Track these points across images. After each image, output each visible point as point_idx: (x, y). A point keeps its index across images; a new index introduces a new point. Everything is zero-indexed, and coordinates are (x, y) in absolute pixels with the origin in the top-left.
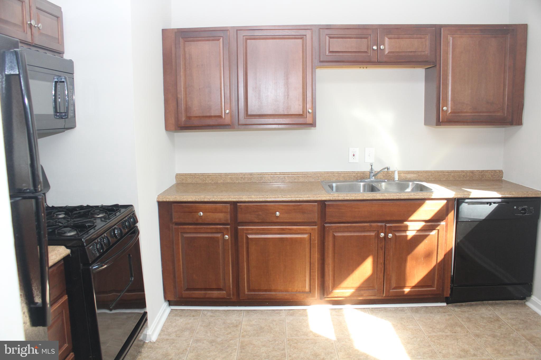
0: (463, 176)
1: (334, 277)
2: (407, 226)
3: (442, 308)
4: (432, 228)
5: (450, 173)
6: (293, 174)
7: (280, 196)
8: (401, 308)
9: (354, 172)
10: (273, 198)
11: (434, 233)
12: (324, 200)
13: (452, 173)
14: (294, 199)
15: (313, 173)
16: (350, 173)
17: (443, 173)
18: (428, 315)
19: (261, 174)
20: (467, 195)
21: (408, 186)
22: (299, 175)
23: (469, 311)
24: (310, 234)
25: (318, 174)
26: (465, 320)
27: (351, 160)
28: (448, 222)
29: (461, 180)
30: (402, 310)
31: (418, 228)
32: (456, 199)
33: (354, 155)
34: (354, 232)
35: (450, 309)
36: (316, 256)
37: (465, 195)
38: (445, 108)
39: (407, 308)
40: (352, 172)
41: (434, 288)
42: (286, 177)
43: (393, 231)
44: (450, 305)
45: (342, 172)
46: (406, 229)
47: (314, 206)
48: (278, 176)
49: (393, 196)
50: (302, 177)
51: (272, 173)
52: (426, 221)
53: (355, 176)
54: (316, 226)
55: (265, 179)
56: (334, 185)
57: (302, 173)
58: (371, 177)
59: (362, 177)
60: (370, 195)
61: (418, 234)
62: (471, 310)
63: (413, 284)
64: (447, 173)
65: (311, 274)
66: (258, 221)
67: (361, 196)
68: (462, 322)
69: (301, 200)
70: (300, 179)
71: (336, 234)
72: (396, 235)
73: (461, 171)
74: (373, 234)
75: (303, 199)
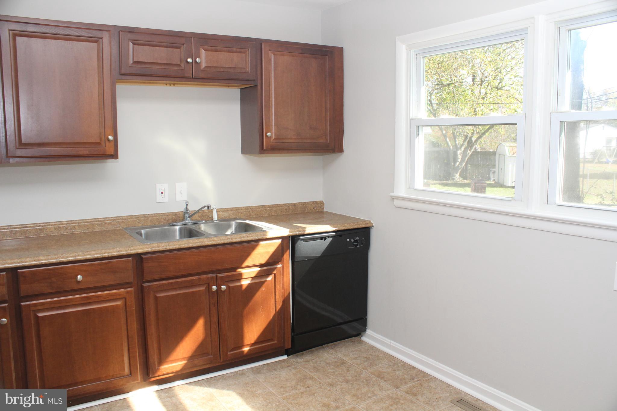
0: (285, 209)
1: (159, 349)
2: (241, 274)
3: (284, 362)
4: (267, 273)
5: (272, 207)
6: (86, 222)
7: (81, 253)
8: (240, 371)
9: (164, 213)
10: (72, 257)
11: (270, 278)
12: (140, 252)
13: (274, 207)
14: (100, 256)
15: (113, 219)
16: (159, 216)
17: (265, 208)
18: (273, 373)
19: (39, 225)
20: (302, 231)
21: (229, 226)
22: (93, 223)
23: (313, 359)
24: (124, 299)
25: (118, 219)
26: (312, 370)
27: (159, 199)
28: (284, 264)
29: (284, 214)
30: (242, 373)
31: (253, 275)
32: (290, 237)
33: (162, 193)
34: (180, 288)
35: (292, 361)
36: (135, 326)
37: (300, 231)
38: (269, 134)
39: (247, 371)
40: (162, 213)
41: (275, 341)
42: (76, 227)
43: (226, 281)
44: (291, 356)
45: (148, 214)
46: (240, 278)
47: (128, 261)
48: (64, 226)
49: (223, 239)
50: (98, 225)
51: (56, 222)
52: (261, 266)
53: (165, 219)
54: (131, 287)
55: (47, 232)
56: (143, 231)
57: (97, 220)
58: (186, 219)
59: (175, 218)
60: (196, 241)
61: (253, 281)
62: (314, 358)
63: (253, 342)
64: (268, 207)
65: (130, 350)
66: (50, 291)
67: (186, 243)
68: (310, 374)
69: (110, 256)
70: (95, 228)
71: (158, 295)
72: (229, 286)
73: (283, 204)
74: (203, 288)
75: (113, 254)
